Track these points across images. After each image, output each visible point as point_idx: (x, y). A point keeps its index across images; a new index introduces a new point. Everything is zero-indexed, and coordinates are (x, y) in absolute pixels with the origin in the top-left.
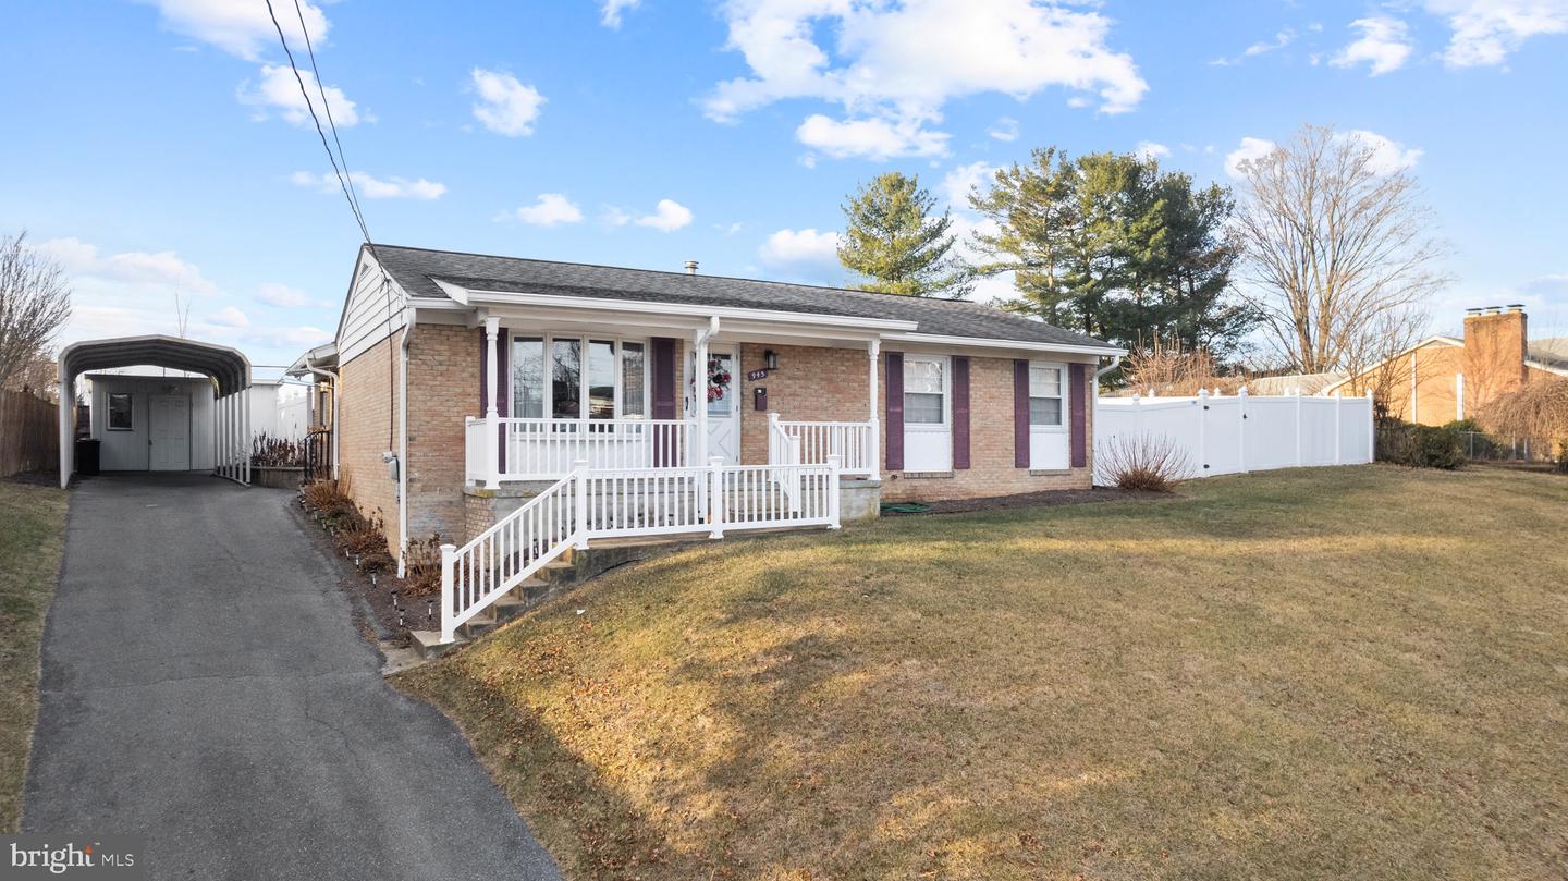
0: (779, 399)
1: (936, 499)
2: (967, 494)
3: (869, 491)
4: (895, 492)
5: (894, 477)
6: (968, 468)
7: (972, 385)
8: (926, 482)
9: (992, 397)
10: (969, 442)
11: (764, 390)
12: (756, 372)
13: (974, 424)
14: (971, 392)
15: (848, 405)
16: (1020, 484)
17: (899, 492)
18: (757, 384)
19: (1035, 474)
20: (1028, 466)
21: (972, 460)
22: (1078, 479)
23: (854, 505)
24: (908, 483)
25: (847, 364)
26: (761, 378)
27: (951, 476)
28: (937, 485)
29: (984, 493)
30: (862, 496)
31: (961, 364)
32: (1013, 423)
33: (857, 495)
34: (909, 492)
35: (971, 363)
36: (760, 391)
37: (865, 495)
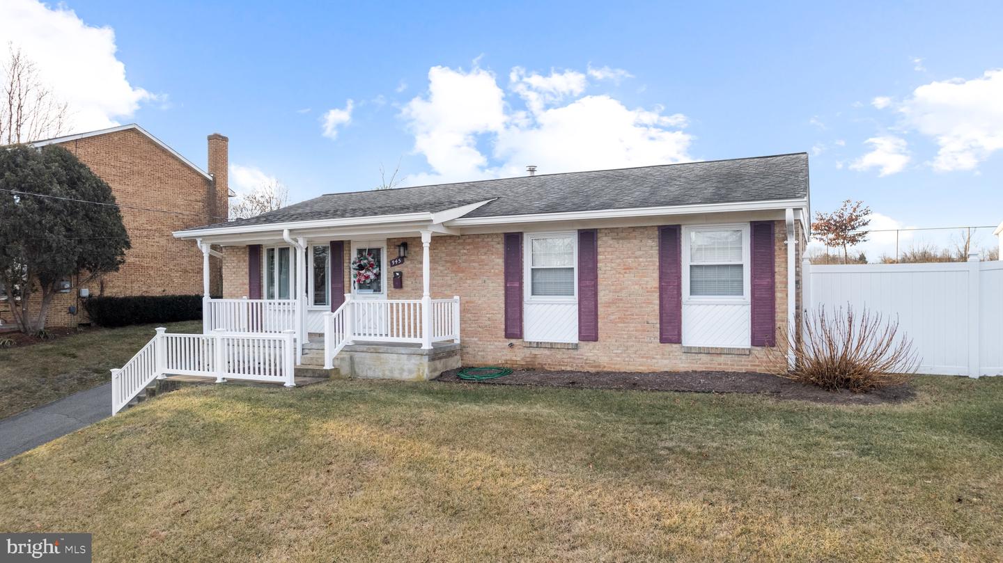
0: (412, 279)
1: (558, 368)
2: (595, 367)
3: (418, 357)
4: (514, 358)
5: (511, 345)
6: (596, 339)
7: (600, 257)
8: (547, 352)
9: (628, 268)
10: (596, 315)
11: (401, 273)
12: (395, 260)
13: (603, 296)
14: (599, 265)
15: (468, 281)
16: (666, 362)
17: (519, 359)
18: (397, 268)
19: (689, 351)
20: (679, 341)
21: (601, 334)
22: (762, 361)
23: (406, 367)
24: (527, 352)
25: (468, 247)
26: (398, 264)
27: (576, 347)
28: (559, 355)
29: (617, 366)
30: (413, 361)
31: (588, 238)
32: (657, 295)
33: (409, 360)
34: (528, 360)
35: (599, 235)
36: (398, 274)
37: (415, 360)
